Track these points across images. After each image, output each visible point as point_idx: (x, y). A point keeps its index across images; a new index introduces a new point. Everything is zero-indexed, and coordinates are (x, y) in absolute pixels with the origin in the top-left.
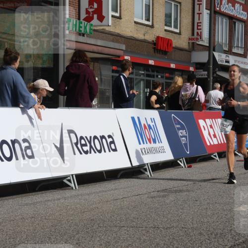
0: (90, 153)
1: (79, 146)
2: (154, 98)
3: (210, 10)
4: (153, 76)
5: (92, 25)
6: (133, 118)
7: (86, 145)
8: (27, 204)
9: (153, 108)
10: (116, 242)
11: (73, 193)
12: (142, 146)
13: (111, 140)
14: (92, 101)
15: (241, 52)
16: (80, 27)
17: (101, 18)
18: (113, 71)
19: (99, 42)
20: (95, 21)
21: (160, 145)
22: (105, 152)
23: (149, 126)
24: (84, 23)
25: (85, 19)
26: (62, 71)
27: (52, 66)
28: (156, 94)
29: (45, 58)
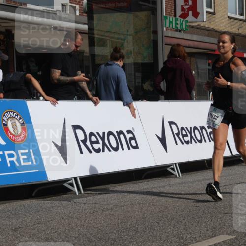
0: (192, 143)
1: (180, 136)
5: (187, 21)
7: (187, 135)
10: (222, 228)
11: (177, 180)
13: (210, 130)
16: (176, 24)
17: (196, 14)
18: (208, 64)
19: (195, 38)
20: (191, 18)
22: (205, 141)
24: (180, 20)
26: (161, 66)
27: (152, 61)
29: (145, 54)
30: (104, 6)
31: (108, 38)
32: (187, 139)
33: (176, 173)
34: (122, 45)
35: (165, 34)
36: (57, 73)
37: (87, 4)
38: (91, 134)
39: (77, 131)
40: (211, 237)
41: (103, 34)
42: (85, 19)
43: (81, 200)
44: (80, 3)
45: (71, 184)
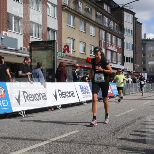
0: (66, 97)
1: (62, 95)
2: (87, 78)
3: (105, 48)
4: (86, 71)
5: (65, 54)
6: (80, 85)
7: (64, 95)
8: (45, 115)
9: (86, 82)
11: (60, 111)
12: (83, 95)
13: (73, 93)
14: (66, 80)
15: (115, 62)
16: (62, 55)
18: (73, 69)
19: (68, 60)
20: (67, 53)
21: (89, 94)
22: (71, 97)
23: (85, 88)
24: (63, 53)
25: (63, 52)
26: (56, 70)
27: (52, 68)
28: (87, 77)
29: (50, 65)
30: (36, 48)
31: (37, 60)
32: (64, 96)
33: (60, 108)
34: (42, 62)
35: (57, 58)
36: (20, 73)
37: (30, 47)
40: (71, 131)
41: (35, 58)
42: (29, 52)
43: (25, 119)
44: (27, 47)
45: (21, 113)
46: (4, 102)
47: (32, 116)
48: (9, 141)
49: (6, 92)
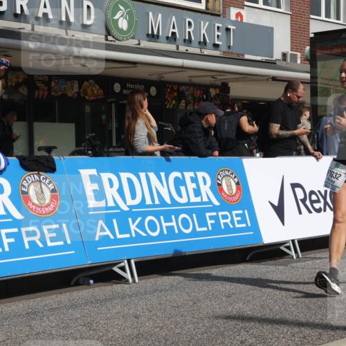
30: (329, 52)
31: (332, 87)
36: (276, 128)
37: (311, 50)
38: (312, 192)
39: (296, 189)
41: (327, 82)
42: (308, 67)
43: (299, 264)
44: (302, 51)
45: (288, 248)
46: (237, 215)
47: (319, 258)
48: (256, 328)
49: (242, 185)
